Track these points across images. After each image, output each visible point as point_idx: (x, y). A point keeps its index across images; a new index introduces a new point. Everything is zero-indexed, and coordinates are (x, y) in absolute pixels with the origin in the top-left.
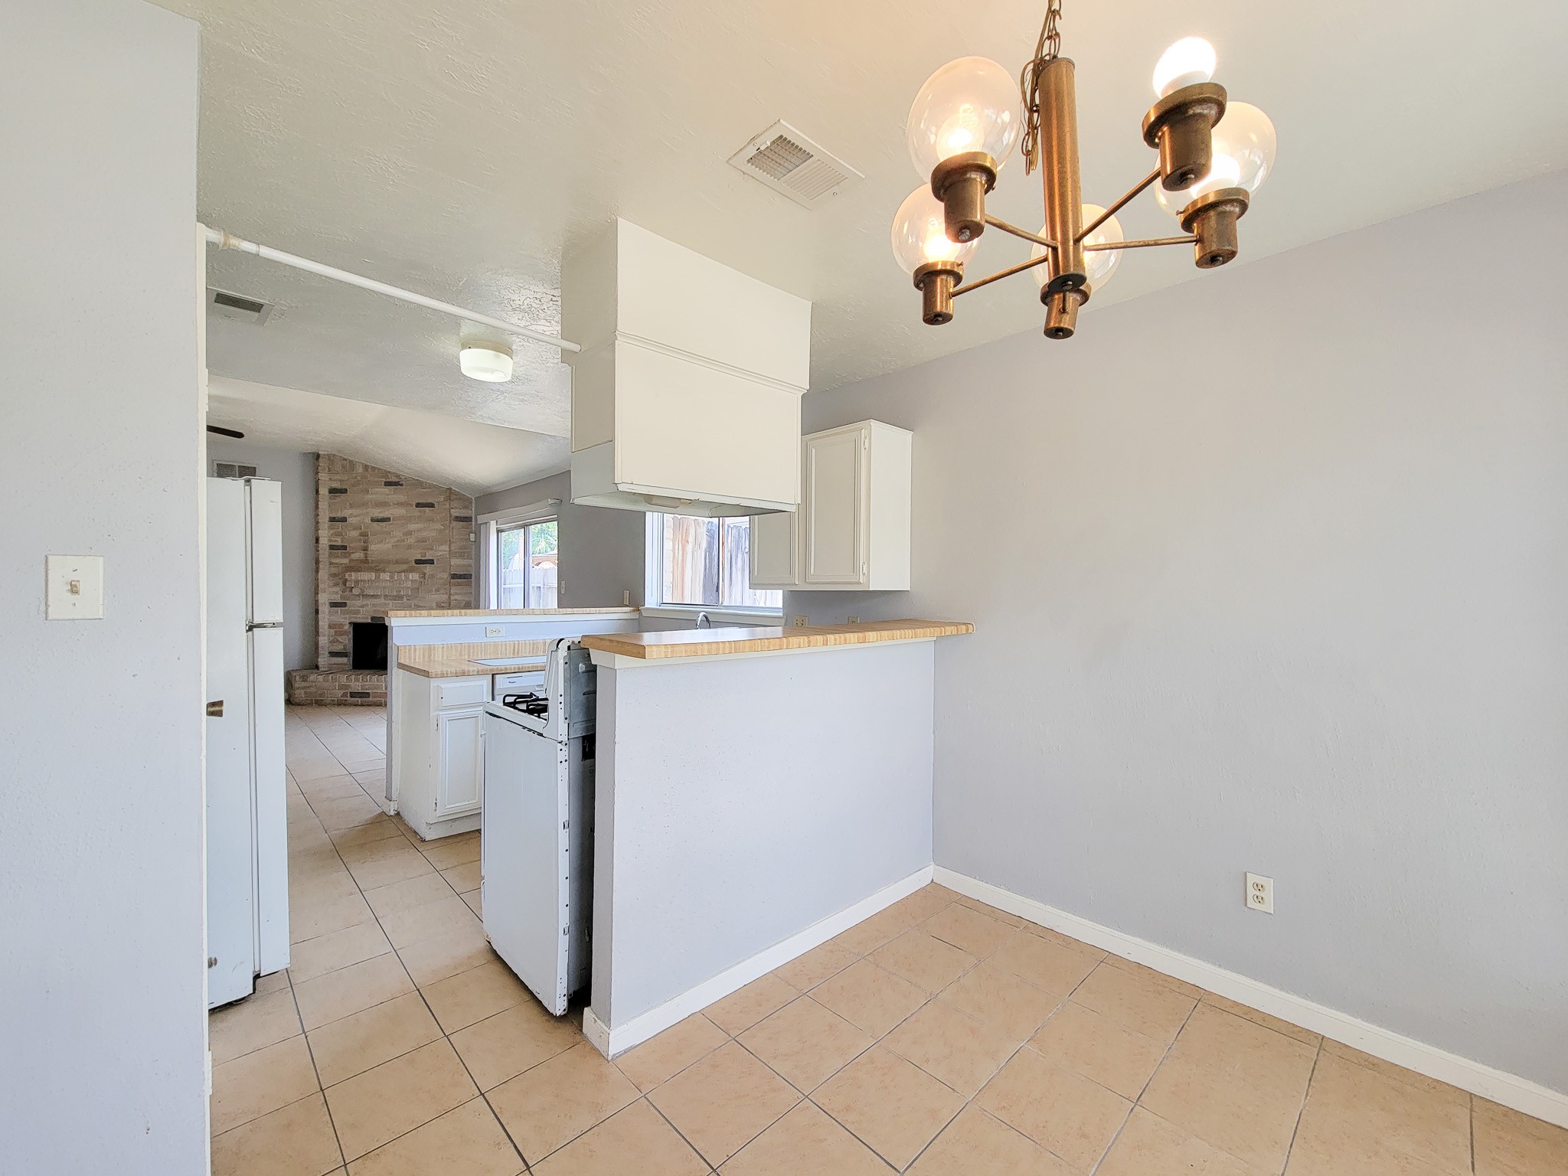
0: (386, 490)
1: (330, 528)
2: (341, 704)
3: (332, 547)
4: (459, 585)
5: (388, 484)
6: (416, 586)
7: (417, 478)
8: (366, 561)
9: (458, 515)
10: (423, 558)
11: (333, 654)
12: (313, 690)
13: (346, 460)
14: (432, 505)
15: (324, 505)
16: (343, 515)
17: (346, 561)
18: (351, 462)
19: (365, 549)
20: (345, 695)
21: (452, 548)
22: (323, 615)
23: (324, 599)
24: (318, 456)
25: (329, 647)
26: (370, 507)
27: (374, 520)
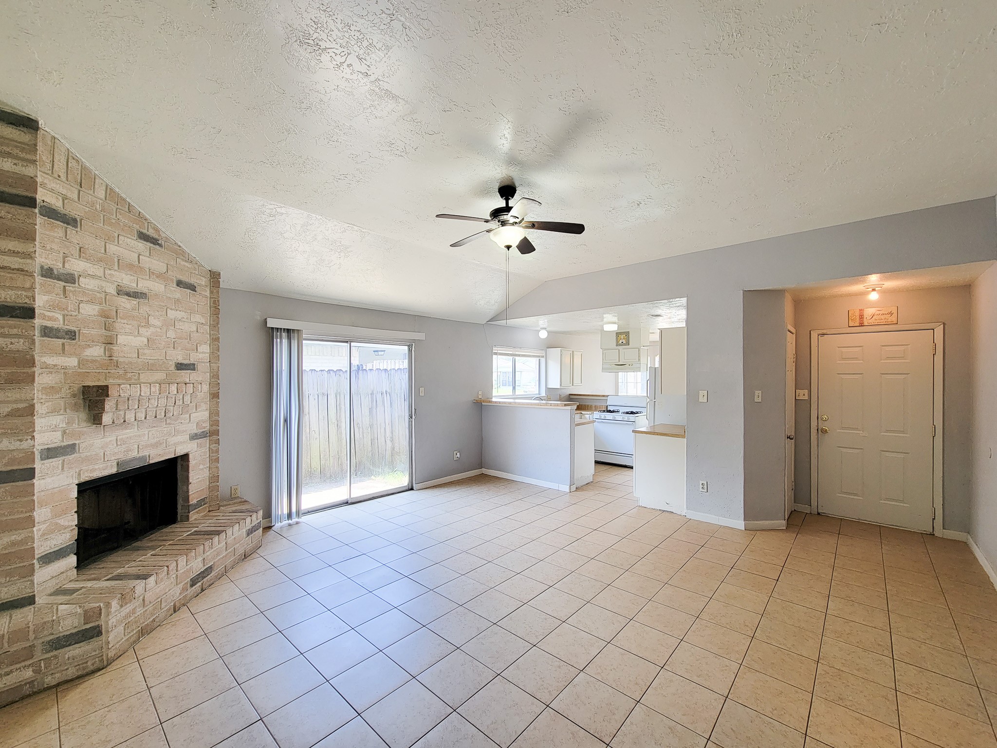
0: (140, 245)
1: (42, 289)
3: (46, 331)
7: (178, 243)
8: (110, 362)
10: (184, 362)
16: (68, 268)
25: (40, 546)
26: (116, 268)
27: (121, 292)
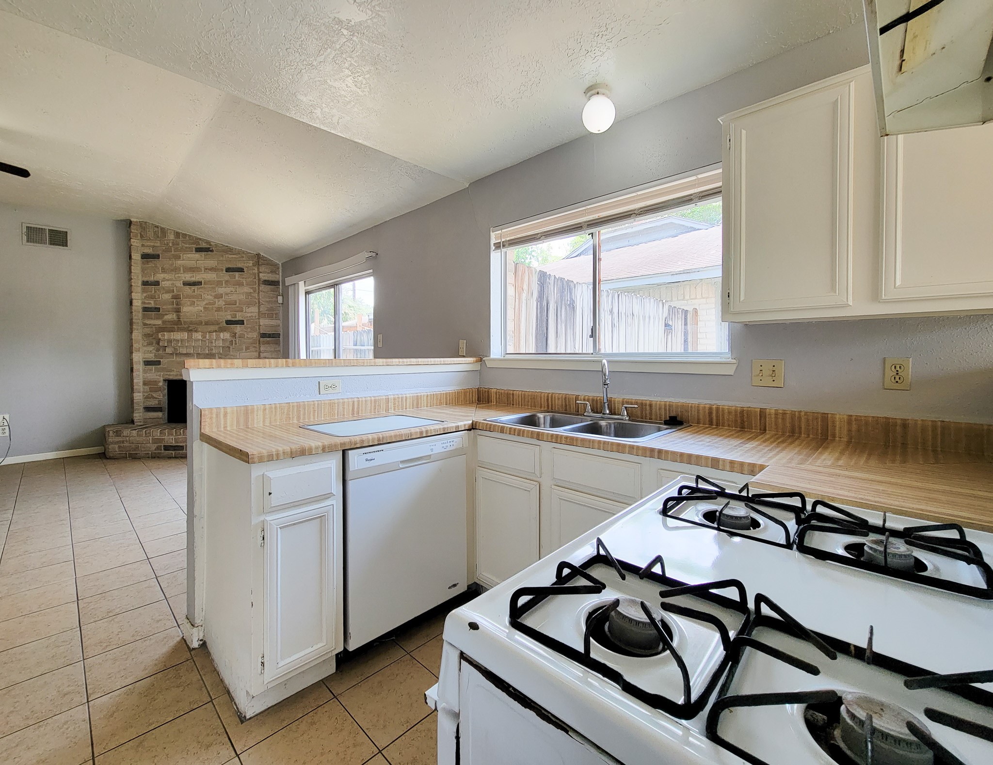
0: (197, 255)
1: (144, 291)
2: (155, 457)
3: (145, 309)
4: (268, 343)
5: (199, 250)
6: (227, 344)
7: (226, 245)
8: (178, 322)
9: (266, 278)
10: (233, 319)
11: (148, 409)
12: (126, 444)
13: (158, 227)
14: (241, 270)
15: (136, 269)
16: (156, 279)
17: (159, 322)
18: (162, 229)
19: (178, 311)
20: (158, 448)
21: (261, 310)
22: (138, 373)
23: (138, 357)
24: (131, 222)
25: (144, 402)
26: (182, 272)
27: (186, 284)
